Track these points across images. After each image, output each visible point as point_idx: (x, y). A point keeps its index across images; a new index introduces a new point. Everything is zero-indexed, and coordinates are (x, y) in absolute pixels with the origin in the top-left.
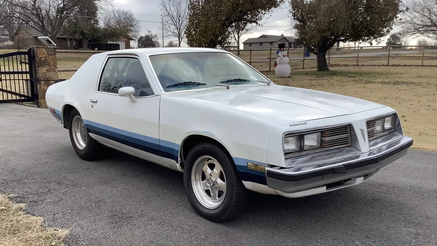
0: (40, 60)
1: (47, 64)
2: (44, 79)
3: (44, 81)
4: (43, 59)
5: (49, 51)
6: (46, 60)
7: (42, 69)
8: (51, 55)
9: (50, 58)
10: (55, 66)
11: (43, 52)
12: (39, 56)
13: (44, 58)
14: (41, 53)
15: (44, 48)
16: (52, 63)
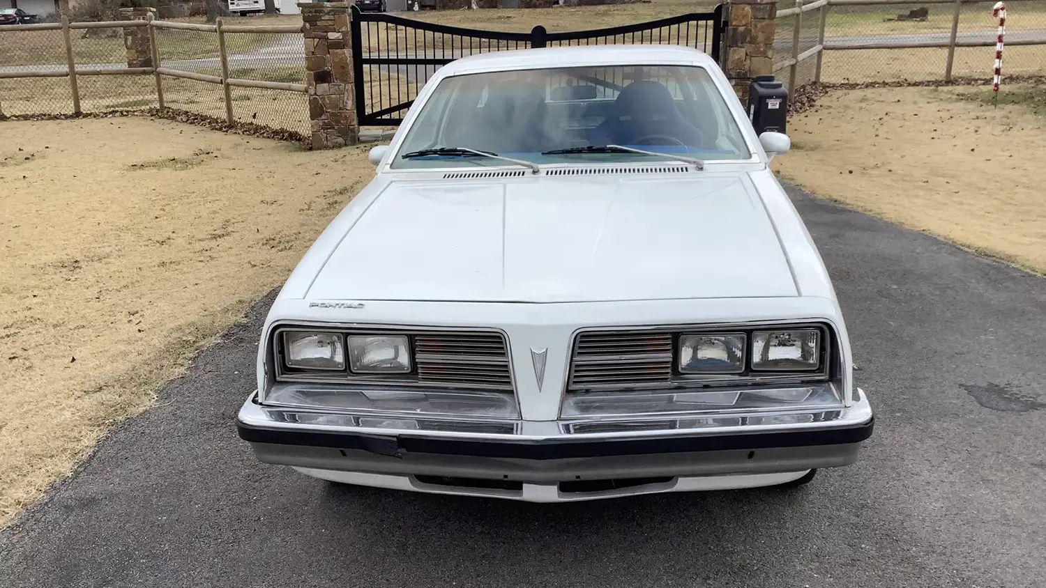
0: (735, 30)
1: (748, 39)
2: (738, 75)
3: (735, 78)
4: (741, 29)
5: (760, 10)
6: (748, 31)
7: (735, 51)
8: (764, 19)
9: (759, 26)
10: (768, 44)
11: (745, 13)
12: (733, 24)
13: (744, 27)
14: (738, 16)
15: (747, 4)
16: (761, 37)
